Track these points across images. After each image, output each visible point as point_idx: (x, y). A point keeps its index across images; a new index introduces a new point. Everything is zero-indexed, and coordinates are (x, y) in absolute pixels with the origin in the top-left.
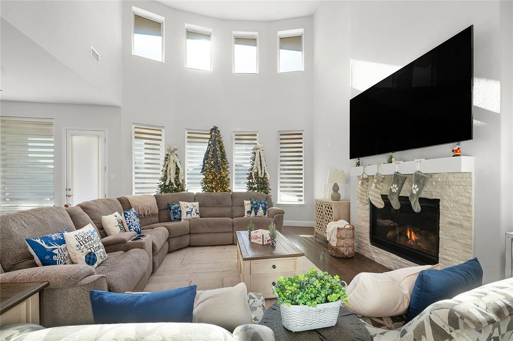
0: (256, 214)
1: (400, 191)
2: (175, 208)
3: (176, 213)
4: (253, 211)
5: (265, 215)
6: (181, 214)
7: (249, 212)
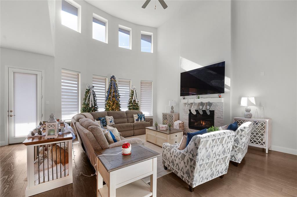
0: (141, 121)
1: (203, 108)
2: (103, 120)
3: (104, 122)
4: (140, 119)
5: (144, 121)
6: (106, 123)
7: (137, 120)
